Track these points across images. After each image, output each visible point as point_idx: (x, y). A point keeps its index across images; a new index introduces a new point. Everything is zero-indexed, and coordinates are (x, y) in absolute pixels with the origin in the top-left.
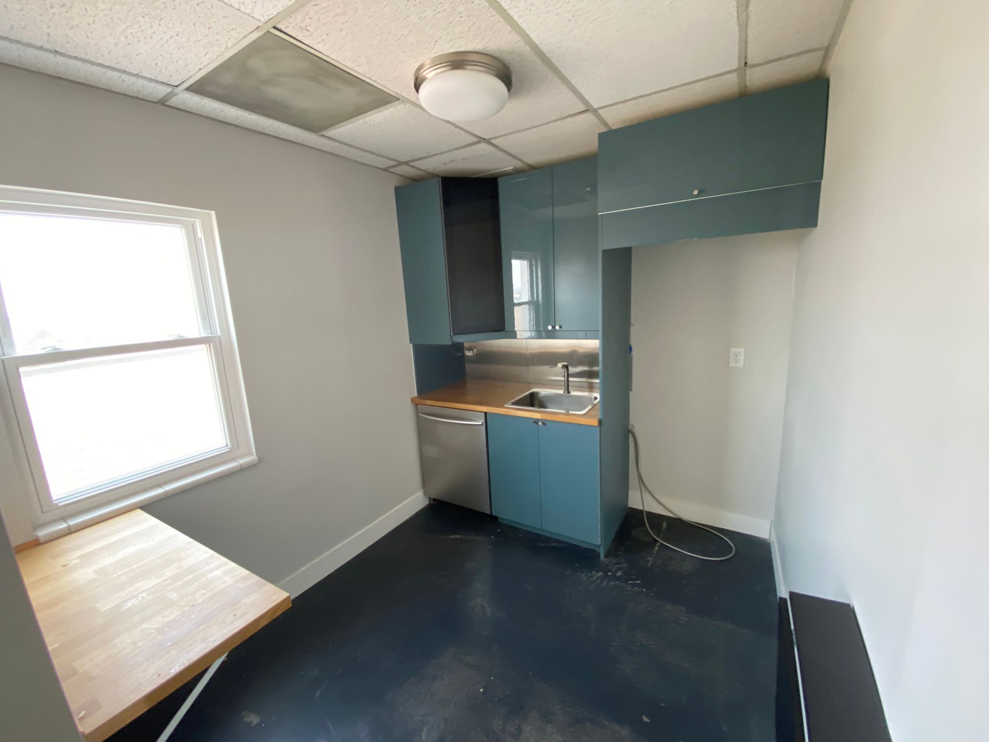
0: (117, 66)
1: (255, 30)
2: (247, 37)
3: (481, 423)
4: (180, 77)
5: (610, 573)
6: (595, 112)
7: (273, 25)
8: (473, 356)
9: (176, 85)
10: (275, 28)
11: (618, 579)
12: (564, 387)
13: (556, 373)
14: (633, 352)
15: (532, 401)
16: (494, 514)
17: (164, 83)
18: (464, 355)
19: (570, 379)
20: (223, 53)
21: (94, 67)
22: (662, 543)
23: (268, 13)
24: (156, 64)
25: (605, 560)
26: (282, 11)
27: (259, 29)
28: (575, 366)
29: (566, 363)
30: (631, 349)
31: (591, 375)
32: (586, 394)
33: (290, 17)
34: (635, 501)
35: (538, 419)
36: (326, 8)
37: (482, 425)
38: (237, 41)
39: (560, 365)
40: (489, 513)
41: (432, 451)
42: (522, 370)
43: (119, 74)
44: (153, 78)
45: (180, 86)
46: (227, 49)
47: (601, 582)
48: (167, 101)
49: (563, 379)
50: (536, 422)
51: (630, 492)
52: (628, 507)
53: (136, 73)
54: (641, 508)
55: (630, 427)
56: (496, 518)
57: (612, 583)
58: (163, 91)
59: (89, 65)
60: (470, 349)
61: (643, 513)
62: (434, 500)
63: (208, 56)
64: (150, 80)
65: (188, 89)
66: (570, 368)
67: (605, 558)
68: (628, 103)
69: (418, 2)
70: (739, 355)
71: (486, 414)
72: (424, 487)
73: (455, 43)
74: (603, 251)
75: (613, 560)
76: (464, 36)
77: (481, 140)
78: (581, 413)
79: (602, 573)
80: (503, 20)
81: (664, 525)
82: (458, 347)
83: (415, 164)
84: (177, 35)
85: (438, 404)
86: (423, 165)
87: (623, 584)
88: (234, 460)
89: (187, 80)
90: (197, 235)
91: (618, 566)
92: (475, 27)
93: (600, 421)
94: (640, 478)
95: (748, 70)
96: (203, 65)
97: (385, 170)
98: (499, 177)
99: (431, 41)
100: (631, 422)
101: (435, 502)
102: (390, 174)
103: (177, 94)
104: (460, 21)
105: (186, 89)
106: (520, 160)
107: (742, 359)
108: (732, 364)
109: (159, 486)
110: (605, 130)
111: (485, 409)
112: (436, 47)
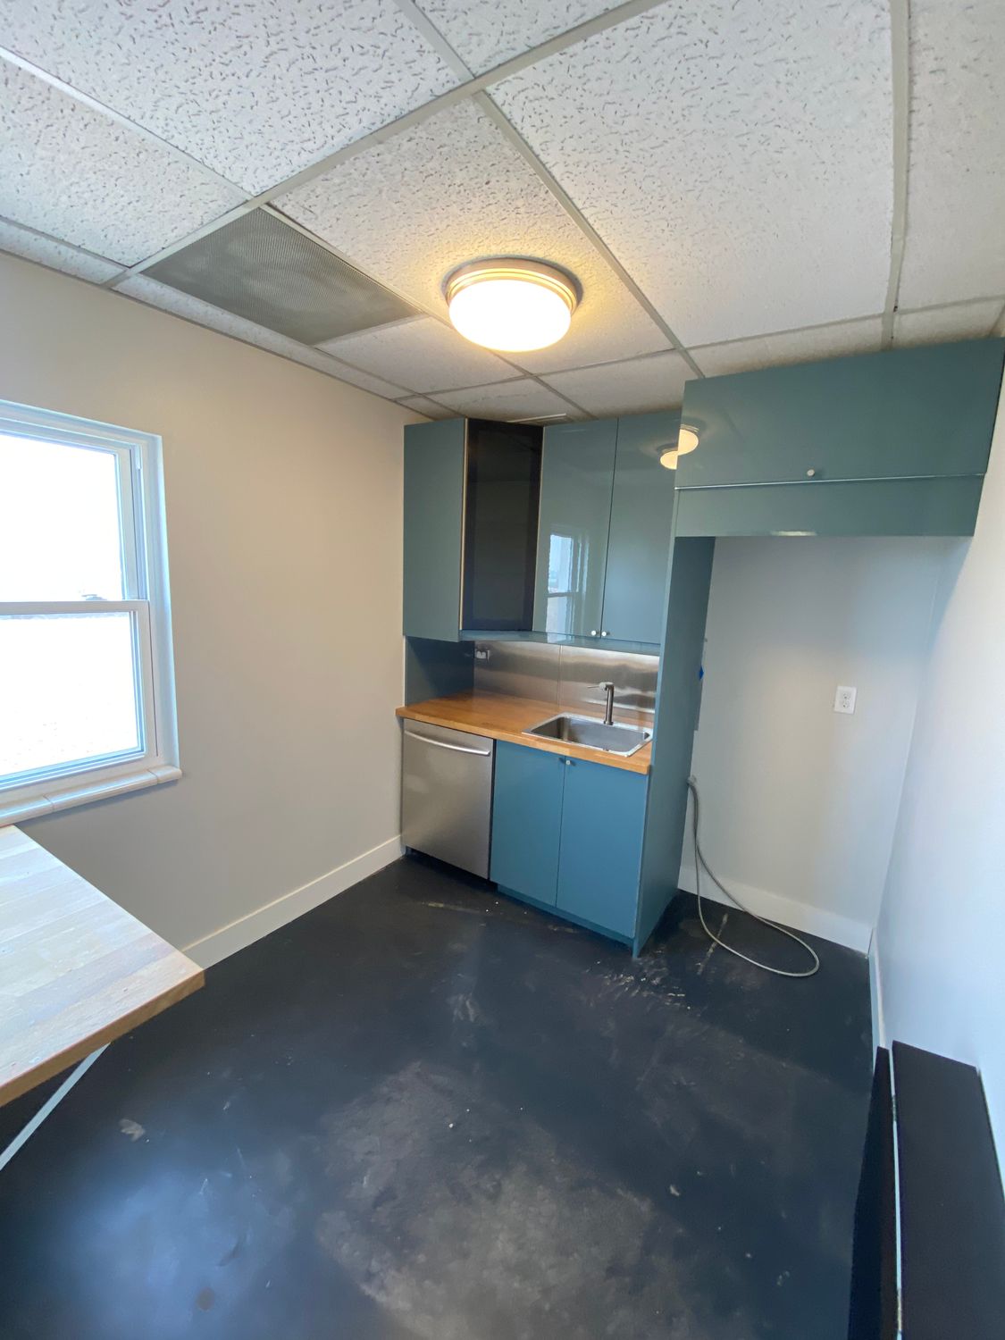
0: (55, 234)
1: (241, 204)
3: (487, 753)
4: (137, 258)
5: (645, 977)
6: (685, 352)
7: (265, 202)
8: (487, 659)
9: (130, 265)
10: (269, 204)
11: (654, 988)
12: (605, 715)
13: (596, 694)
14: (705, 676)
15: (558, 729)
16: (492, 879)
17: (113, 261)
18: (474, 657)
19: (615, 705)
20: (196, 230)
21: (22, 231)
22: (719, 945)
23: (262, 184)
24: (106, 236)
25: (640, 959)
26: (281, 183)
27: (247, 203)
28: (622, 687)
29: (611, 683)
30: (701, 673)
31: (644, 702)
32: (635, 728)
33: (291, 193)
34: (688, 881)
35: (566, 756)
36: (339, 185)
37: (489, 755)
38: (216, 216)
39: (603, 685)
40: (486, 877)
41: (416, 784)
42: (550, 686)
43: (55, 244)
44: (100, 253)
45: (134, 268)
46: (201, 226)
47: (632, 989)
48: (115, 285)
49: (605, 703)
50: (563, 759)
51: (681, 868)
52: (676, 888)
53: (77, 245)
54: (694, 892)
55: (690, 779)
56: (494, 884)
57: (645, 994)
58: (111, 271)
60: (482, 650)
61: (697, 898)
62: (413, 850)
63: (176, 232)
64: (96, 256)
65: (145, 272)
66: (615, 690)
67: (639, 956)
68: (731, 345)
69: (462, 188)
70: (848, 697)
71: (495, 741)
72: (401, 831)
73: (507, 247)
74: (676, 538)
75: (649, 961)
76: (518, 238)
77: (527, 375)
78: (625, 754)
79: (632, 978)
80: (574, 222)
81: (725, 919)
82: (469, 647)
83: (436, 398)
84: (138, 201)
85: (432, 720)
86: (445, 399)
87: (660, 997)
88: (148, 770)
89: (145, 260)
90: (135, 465)
91: (655, 970)
92: (536, 228)
93: (650, 769)
94: (697, 850)
95: (897, 318)
96: (167, 243)
97: (395, 402)
98: (546, 425)
99: (475, 241)
100: (693, 772)
101: (414, 854)
102: (401, 408)
103: (129, 278)
104: (517, 218)
105: (141, 272)
106: (575, 405)
107: (852, 701)
108: (838, 708)
109: (45, 796)
110: (696, 377)
111: (495, 734)
112: (480, 249)
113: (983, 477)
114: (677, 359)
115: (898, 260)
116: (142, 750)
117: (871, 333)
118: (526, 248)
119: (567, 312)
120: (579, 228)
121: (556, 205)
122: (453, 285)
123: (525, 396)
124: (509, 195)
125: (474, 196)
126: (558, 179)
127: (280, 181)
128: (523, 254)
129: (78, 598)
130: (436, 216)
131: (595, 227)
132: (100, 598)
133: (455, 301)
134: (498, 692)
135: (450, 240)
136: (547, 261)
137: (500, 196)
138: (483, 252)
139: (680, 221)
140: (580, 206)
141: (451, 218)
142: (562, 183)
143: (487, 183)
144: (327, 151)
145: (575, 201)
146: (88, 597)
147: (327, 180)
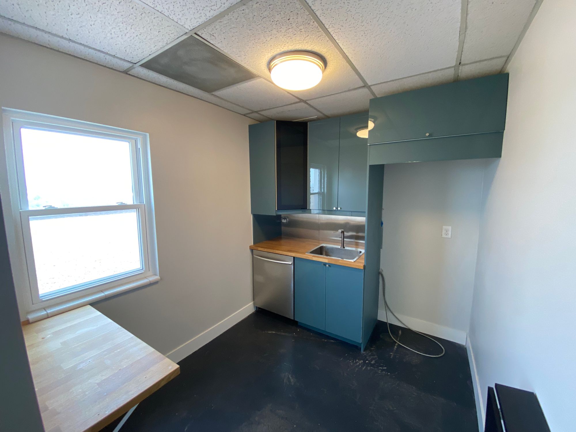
0: (104, 50)
1: (184, 34)
2: (179, 38)
3: (291, 263)
4: (138, 59)
5: (368, 361)
6: (369, 87)
7: (194, 33)
8: (287, 222)
9: (135, 63)
10: (196, 34)
11: (372, 365)
12: (341, 244)
13: (336, 235)
14: (384, 225)
15: (320, 251)
16: (296, 320)
17: (128, 61)
18: (281, 222)
19: (345, 239)
20: (164, 46)
21: (90, 50)
22: (399, 344)
23: (193, 25)
24: (126, 51)
25: (364, 352)
26: (201, 24)
27: (187, 34)
28: (347, 232)
29: (343, 230)
30: (382, 224)
31: (357, 238)
32: (354, 249)
33: (205, 28)
34: (382, 316)
35: (326, 263)
36: (226, 24)
37: (292, 264)
38: (173, 40)
39: (340, 231)
40: (293, 319)
41: (260, 279)
42: (316, 233)
43: (104, 55)
44: (123, 58)
45: (137, 64)
46: (166, 44)
47: (363, 366)
48: (128, 71)
49: (341, 239)
50: (325, 264)
51: (379, 311)
52: (377, 320)
53: (114, 55)
54: (385, 321)
55: (380, 270)
56: (297, 322)
57: (369, 368)
58: (127, 65)
59: (88, 49)
60: (285, 219)
61: (387, 324)
62: (259, 308)
63: (155, 48)
64: (121, 59)
65: (142, 66)
66: (345, 233)
67: (364, 351)
68: (389, 83)
69: (278, 22)
70: (448, 231)
71: (294, 257)
72: (254, 300)
73: (296, 46)
74: (370, 166)
75: (369, 353)
76: (301, 42)
77: (301, 101)
78: (352, 261)
79: (362, 361)
80: (324, 34)
81: (400, 332)
82: (279, 217)
83: (262, 113)
84: (140, 35)
85: (266, 250)
86: (266, 113)
87: (376, 369)
88: (146, 278)
89: (142, 60)
90: (137, 146)
91: (372, 357)
92: (308, 37)
93: (364, 266)
94: (386, 302)
95: (461, 67)
96: (152, 53)
97: (244, 115)
98: (308, 122)
99: (282, 44)
100: (381, 267)
101: (260, 310)
102: (247, 117)
103: (135, 68)
104: (300, 34)
105: (140, 66)
106: (321, 112)
107: (450, 233)
108: (444, 236)
109: (102, 291)
110: (373, 98)
111: (294, 254)
112: (284, 48)
113: (503, 132)
114: (366, 90)
115: (462, 43)
116: (143, 269)
117: (449, 74)
118: (304, 46)
119: (320, 72)
120: (326, 36)
121: (317, 27)
122: (272, 64)
123: (300, 109)
124: (298, 24)
125: (283, 25)
126: (319, 16)
127: (201, 23)
128: (303, 49)
129: (115, 204)
130: (266, 35)
131: (333, 36)
132: (124, 203)
133: (272, 71)
134: (292, 236)
135: (272, 45)
136: (313, 51)
137: (294, 25)
138: (286, 49)
139: (370, 31)
140: (327, 27)
141: (273, 35)
142: (320, 18)
143: (289, 20)
144: (222, 10)
145: (325, 25)
146: (119, 203)
147: (221, 22)
